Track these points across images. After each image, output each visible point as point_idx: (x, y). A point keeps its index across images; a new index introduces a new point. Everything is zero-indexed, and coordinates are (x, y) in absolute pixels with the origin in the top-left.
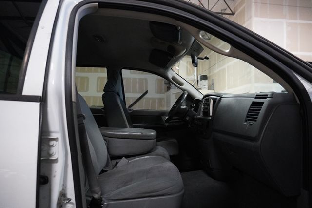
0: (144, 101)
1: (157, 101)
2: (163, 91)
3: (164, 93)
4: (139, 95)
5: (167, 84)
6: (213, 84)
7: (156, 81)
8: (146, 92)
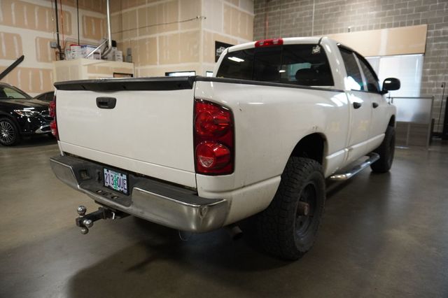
0: (19, 73)
1: (41, 73)
2: (50, 59)
3: (51, 62)
4: (10, 63)
5: (55, 48)
6: (130, 55)
7: (36, 40)
8: (22, 59)
